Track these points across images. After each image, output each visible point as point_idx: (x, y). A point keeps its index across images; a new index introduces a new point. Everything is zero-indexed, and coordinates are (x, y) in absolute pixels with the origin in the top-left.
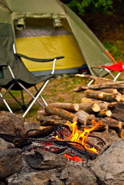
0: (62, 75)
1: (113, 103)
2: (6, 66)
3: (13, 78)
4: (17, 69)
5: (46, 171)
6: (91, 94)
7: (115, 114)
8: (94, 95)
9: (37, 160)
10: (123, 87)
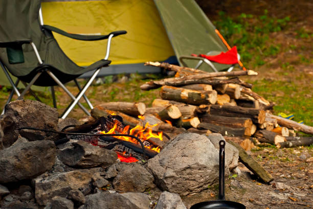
0: (128, 75)
1: (201, 106)
2: (28, 43)
3: (39, 63)
4: (45, 51)
5: (87, 170)
6: (168, 93)
7: (206, 123)
8: (173, 94)
9: (76, 155)
10: (221, 82)
